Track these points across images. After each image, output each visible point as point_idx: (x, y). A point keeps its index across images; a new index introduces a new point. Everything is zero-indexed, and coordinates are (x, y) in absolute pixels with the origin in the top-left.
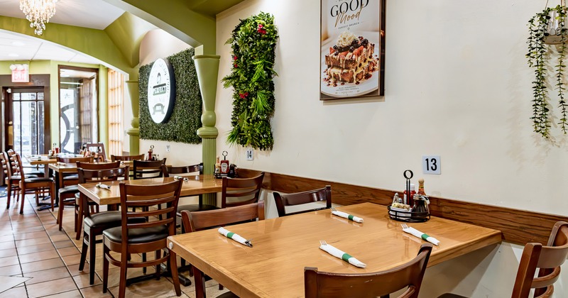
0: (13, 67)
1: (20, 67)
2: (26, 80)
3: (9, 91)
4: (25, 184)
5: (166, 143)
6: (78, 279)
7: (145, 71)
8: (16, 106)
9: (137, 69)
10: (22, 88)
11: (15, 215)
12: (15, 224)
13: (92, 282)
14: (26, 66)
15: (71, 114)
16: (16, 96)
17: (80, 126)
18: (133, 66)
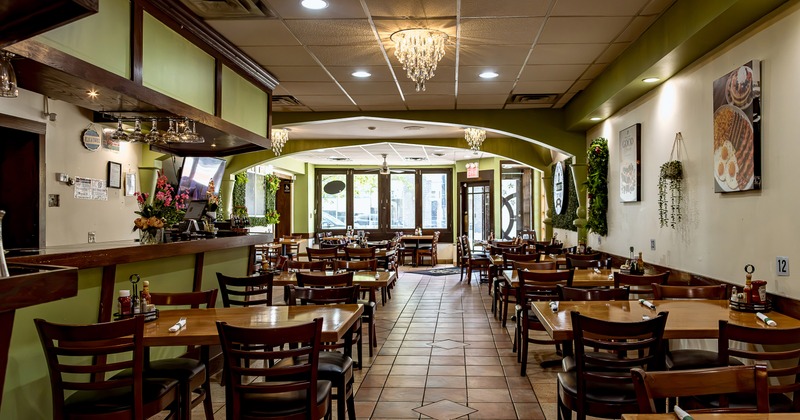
0: (467, 166)
1: (472, 165)
2: (477, 176)
3: (465, 185)
4: (471, 261)
5: (564, 231)
6: (489, 316)
7: (554, 167)
8: (470, 197)
9: (550, 167)
10: (474, 183)
11: (464, 284)
12: (463, 290)
13: (495, 316)
14: (476, 164)
15: (513, 203)
16: (470, 190)
17: (522, 215)
18: (547, 165)
